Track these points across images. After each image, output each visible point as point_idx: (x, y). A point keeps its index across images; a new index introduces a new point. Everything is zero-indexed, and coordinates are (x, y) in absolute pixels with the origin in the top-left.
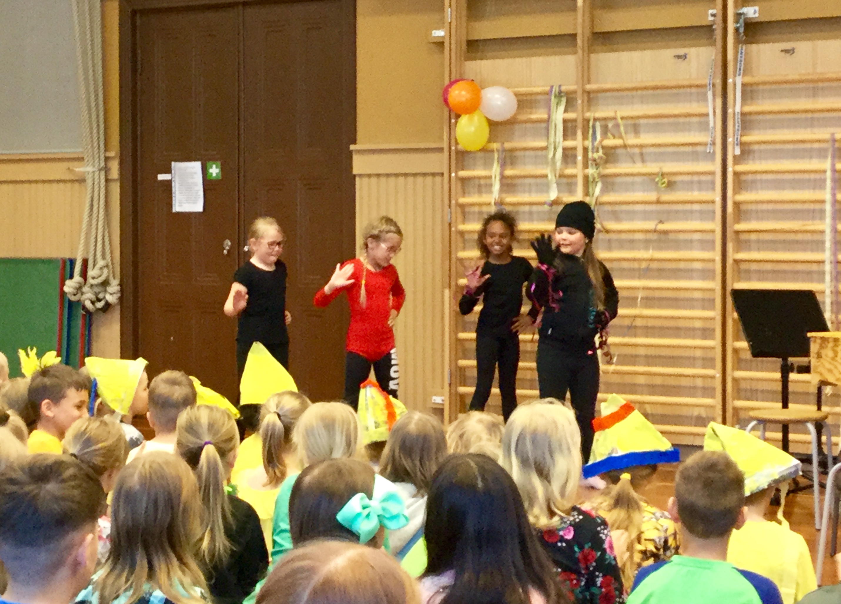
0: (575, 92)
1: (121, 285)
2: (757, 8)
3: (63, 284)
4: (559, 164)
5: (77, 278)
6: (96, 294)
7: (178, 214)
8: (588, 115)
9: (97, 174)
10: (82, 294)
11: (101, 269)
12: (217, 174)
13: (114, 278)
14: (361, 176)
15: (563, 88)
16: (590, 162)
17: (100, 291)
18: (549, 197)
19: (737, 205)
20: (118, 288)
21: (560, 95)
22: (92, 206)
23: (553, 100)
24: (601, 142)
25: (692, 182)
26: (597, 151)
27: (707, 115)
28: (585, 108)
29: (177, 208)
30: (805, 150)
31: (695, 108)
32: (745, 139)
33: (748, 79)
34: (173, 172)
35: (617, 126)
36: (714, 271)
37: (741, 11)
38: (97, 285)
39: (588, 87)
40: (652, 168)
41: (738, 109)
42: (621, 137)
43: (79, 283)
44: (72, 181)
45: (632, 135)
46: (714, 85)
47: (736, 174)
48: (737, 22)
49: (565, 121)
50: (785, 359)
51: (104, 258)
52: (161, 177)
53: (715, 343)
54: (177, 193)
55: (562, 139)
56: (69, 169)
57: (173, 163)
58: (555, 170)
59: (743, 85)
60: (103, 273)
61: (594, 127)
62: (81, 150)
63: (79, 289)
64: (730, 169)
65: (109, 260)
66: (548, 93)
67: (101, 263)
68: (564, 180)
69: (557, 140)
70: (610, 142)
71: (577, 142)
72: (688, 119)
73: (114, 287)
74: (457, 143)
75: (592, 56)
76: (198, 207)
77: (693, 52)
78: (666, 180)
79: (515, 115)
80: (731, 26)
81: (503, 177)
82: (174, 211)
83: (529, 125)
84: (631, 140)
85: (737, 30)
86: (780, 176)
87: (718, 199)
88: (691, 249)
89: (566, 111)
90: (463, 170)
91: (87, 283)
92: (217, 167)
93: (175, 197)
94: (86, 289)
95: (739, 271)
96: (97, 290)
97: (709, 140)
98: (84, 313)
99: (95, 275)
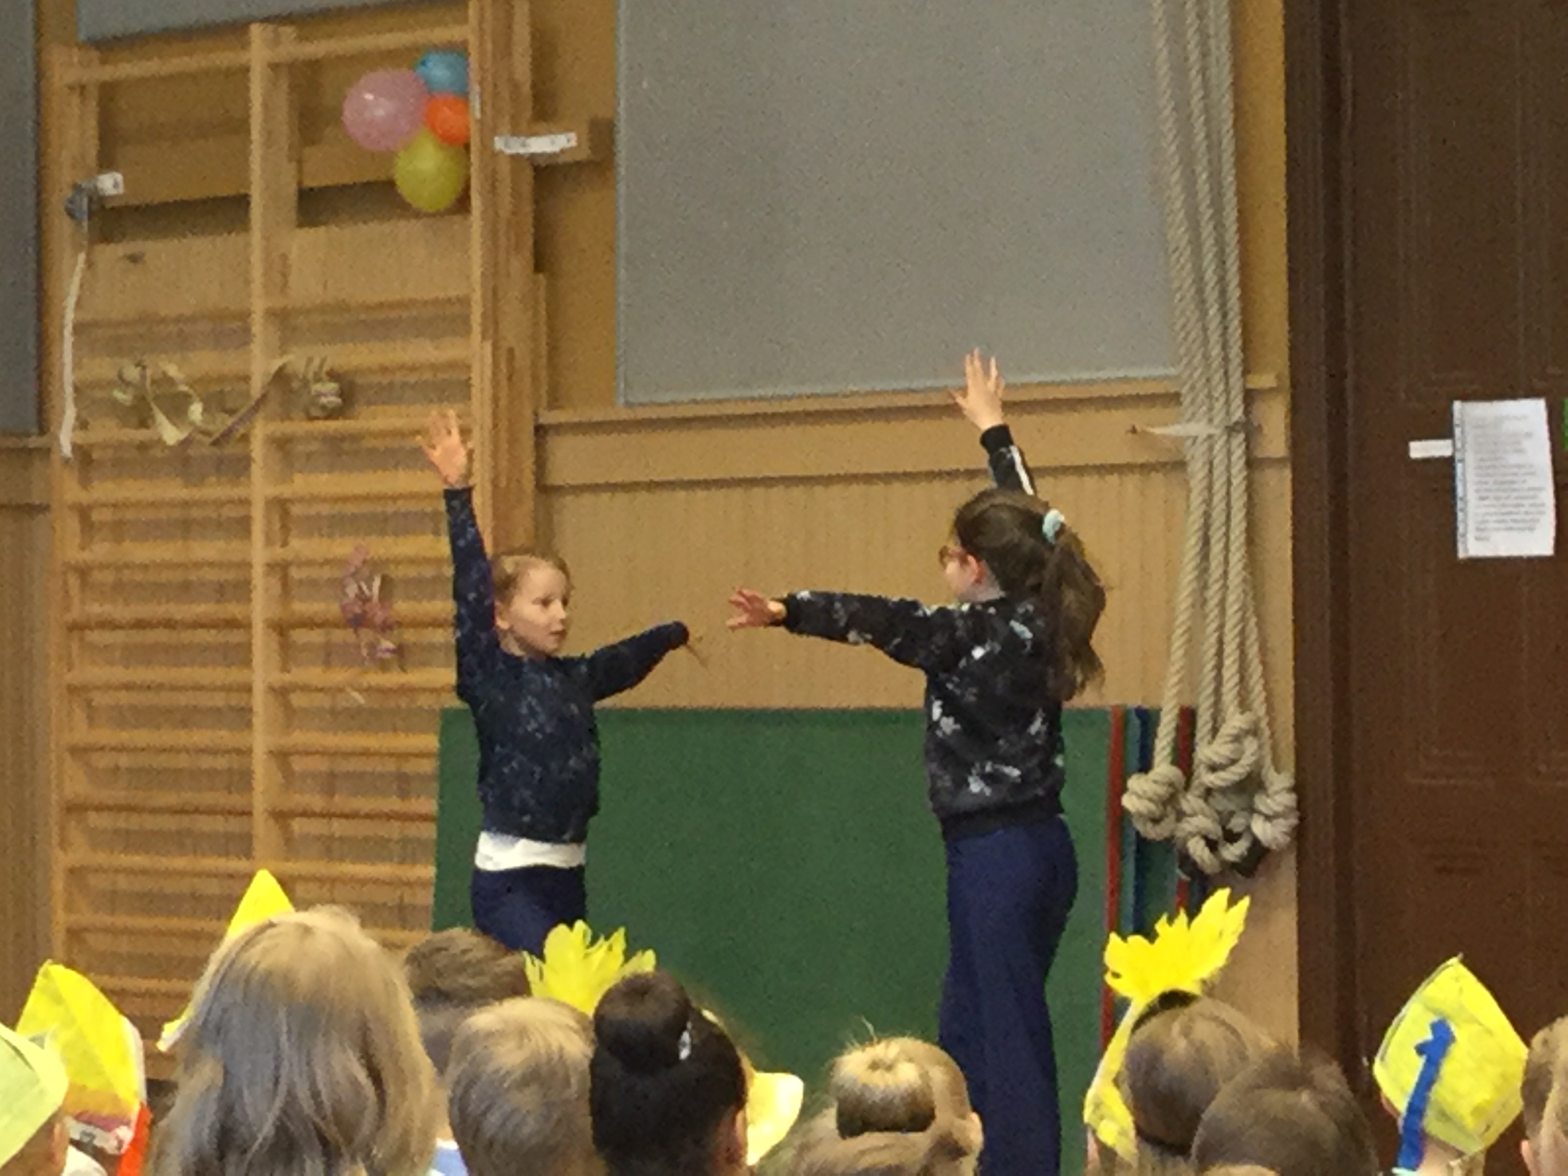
1: (1297, 788)
3: (1121, 789)
5: (1163, 768)
6: (1223, 818)
7: (1474, 562)
9: (1220, 442)
10: (1181, 815)
11: (1237, 739)
13: (1278, 769)
17: (1232, 807)
20: (1289, 799)
22: (1206, 541)
29: (1471, 546)
34: (1457, 431)
38: (1222, 791)
43: (1171, 784)
44: (1145, 468)
51: (1244, 705)
52: (1419, 450)
54: (1472, 497)
56: (1134, 431)
57: (1457, 405)
60: (1243, 753)
62: (1172, 371)
63: (1170, 802)
65: (1262, 711)
67: (1235, 721)
73: (1279, 795)
76: (1540, 542)
82: (1461, 555)
91: (1195, 783)
93: (1465, 509)
94: (1191, 802)
96: (1225, 804)
98: (1184, 877)
99: (1216, 759)
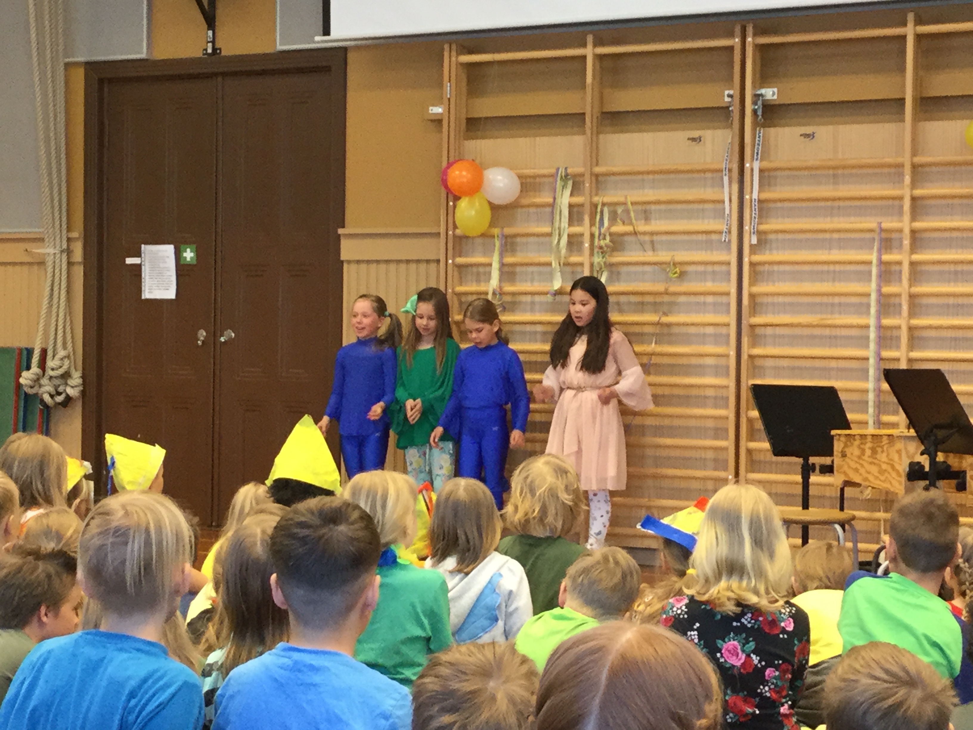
0: (582, 175)
1: (83, 377)
2: (775, 90)
3: (19, 375)
4: (564, 251)
5: (35, 369)
6: (56, 387)
7: (147, 300)
8: (596, 199)
9: (58, 256)
10: (40, 386)
11: (62, 359)
12: (191, 258)
13: (76, 370)
14: (349, 262)
15: (569, 171)
16: (596, 250)
17: (59, 383)
18: (553, 287)
19: (752, 296)
20: (79, 381)
21: (566, 178)
22: (52, 290)
23: (559, 184)
24: (609, 228)
25: (705, 273)
26: (604, 239)
27: (723, 202)
28: (594, 192)
29: (147, 295)
30: (824, 240)
31: (709, 193)
32: (763, 227)
33: (766, 164)
34: (143, 255)
35: (628, 211)
36: (728, 367)
37: (759, 92)
38: (56, 377)
39: (597, 170)
40: (664, 256)
41: (755, 196)
42: (631, 224)
43: (38, 375)
44: (30, 264)
45: (643, 221)
46: (730, 170)
47: (752, 264)
48: (755, 103)
49: (571, 206)
50: (806, 460)
51: (65, 347)
52: (129, 261)
53: (729, 443)
54: (147, 278)
55: (567, 226)
56: (27, 250)
57: (143, 246)
58: (559, 258)
59: (761, 171)
60: (63, 364)
61: (602, 212)
62: (41, 230)
63: (37, 380)
64: (746, 260)
65: (71, 350)
66: (553, 176)
67: (61, 353)
68: (568, 269)
69: (562, 225)
70: (619, 228)
71: (584, 229)
72: (701, 206)
73: (76, 379)
74: (455, 227)
75: (601, 136)
76: (171, 294)
77: (708, 134)
78: (677, 270)
79: (519, 197)
80: (749, 107)
81: (502, 265)
82: (143, 298)
83: (532, 210)
84: (642, 227)
85: (755, 112)
86: (797, 268)
87: (733, 291)
88: (704, 343)
89: (572, 195)
90: (460, 256)
91: (46, 374)
92: (191, 252)
93: (145, 282)
94: (44, 381)
95: (755, 367)
96: (57, 382)
97: (724, 228)
98: (41, 407)
99: (55, 366)
